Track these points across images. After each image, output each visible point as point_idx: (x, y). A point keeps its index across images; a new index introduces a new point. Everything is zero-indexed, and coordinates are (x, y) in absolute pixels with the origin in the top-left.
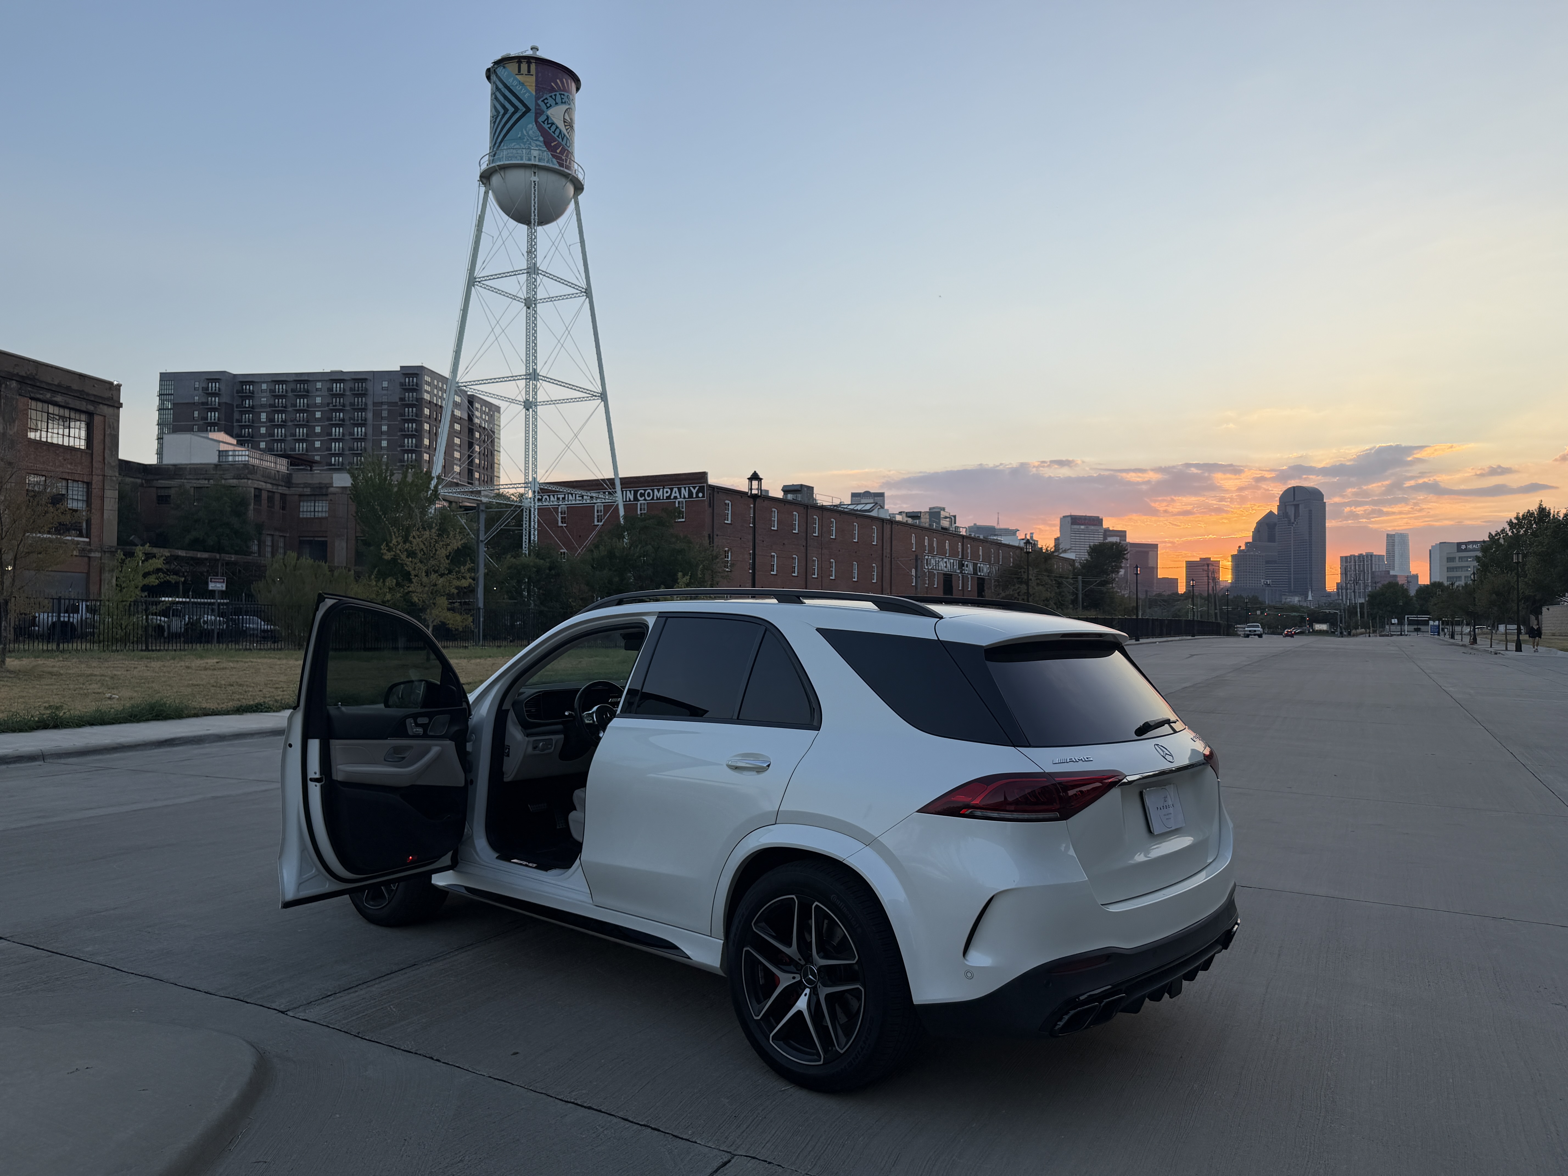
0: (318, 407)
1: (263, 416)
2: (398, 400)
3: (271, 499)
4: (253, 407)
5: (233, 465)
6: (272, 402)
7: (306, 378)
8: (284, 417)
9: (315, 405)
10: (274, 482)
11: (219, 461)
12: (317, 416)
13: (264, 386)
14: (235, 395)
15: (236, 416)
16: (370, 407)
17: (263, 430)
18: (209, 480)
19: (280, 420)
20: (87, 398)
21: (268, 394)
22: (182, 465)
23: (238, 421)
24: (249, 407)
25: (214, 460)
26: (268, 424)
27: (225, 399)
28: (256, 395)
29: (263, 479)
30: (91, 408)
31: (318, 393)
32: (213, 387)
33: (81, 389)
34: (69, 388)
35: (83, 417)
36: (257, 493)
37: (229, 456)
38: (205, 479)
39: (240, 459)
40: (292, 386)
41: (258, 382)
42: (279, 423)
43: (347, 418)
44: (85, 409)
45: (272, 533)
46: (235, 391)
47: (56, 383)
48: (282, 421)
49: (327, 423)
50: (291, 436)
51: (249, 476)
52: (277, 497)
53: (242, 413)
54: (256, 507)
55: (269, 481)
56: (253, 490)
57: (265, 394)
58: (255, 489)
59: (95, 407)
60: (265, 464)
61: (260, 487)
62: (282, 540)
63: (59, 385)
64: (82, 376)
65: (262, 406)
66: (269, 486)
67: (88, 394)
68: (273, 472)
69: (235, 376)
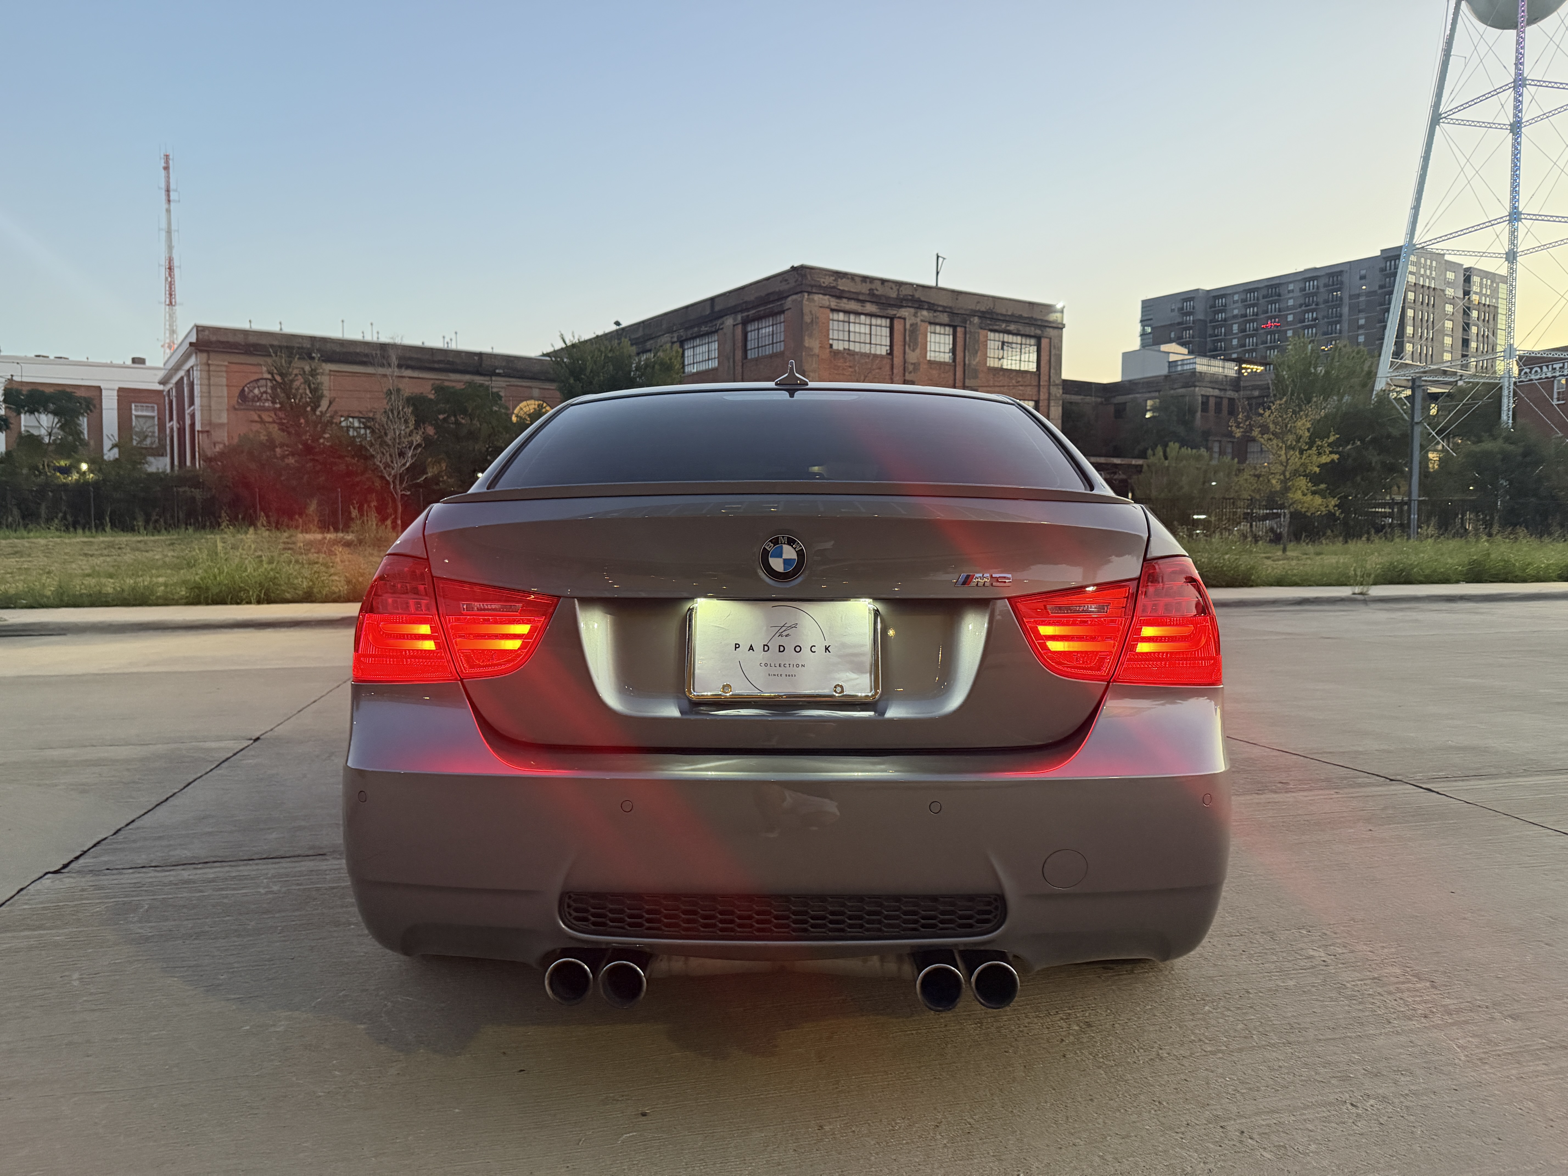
0: (1291, 309)
1: (1235, 328)
2: (1377, 288)
3: (1218, 405)
4: (1225, 320)
5: (1181, 374)
6: (1243, 312)
7: (1278, 282)
8: (1255, 325)
9: (1288, 308)
10: (1222, 387)
11: (1169, 372)
12: (1289, 320)
13: (1236, 297)
14: (1209, 310)
15: (1210, 331)
16: (1346, 301)
17: (1235, 342)
18: (1159, 391)
19: (1252, 328)
20: (1035, 323)
21: (1239, 304)
22: (1135, 380)
23: (1211, 336)
24: (1221, 321)
25: (1165, 371)
26: (1240, 335)
27: (1201, 316)
28: (1228, 308)
29: (1209, 385)
30: (1038, 332)
31: (1291, 295)
32: (1188, 305)
33: (1030, 316)
34: (1020, 317)
35: (1033, 341)
36: (1204, 400)
37: (1178, 365)
38: (1156, 391)
39: (1188, 368)
40: (1264, 292)
41: (1230, 294)
42: (1251, 332)
43: (1320, 317)
44: (1032, 334)
45: (1220, 439)
46: (1208, 306)
47: (1009, 313)
48: (1253, 330)
49: (1299, 325)
50: (1262, 344)
51: (1197, 384)
52: (1225, 402)
53: (1214, 328)
54: (1203, 414)
55: (1217, 386)
56: (1200, 398)
57: (1236, 305)
58: (1202, 396)
59: (1042, 331)
60: (1213, 370)
61: (1208, 394)
62: (1230, 445)
63: (1012, 315)
64: (1031, 304)
65: (1235, 317)
66: (1216, 392)
67: (1036, 320)
68: (1221, 377)
69: (1208, 291)
